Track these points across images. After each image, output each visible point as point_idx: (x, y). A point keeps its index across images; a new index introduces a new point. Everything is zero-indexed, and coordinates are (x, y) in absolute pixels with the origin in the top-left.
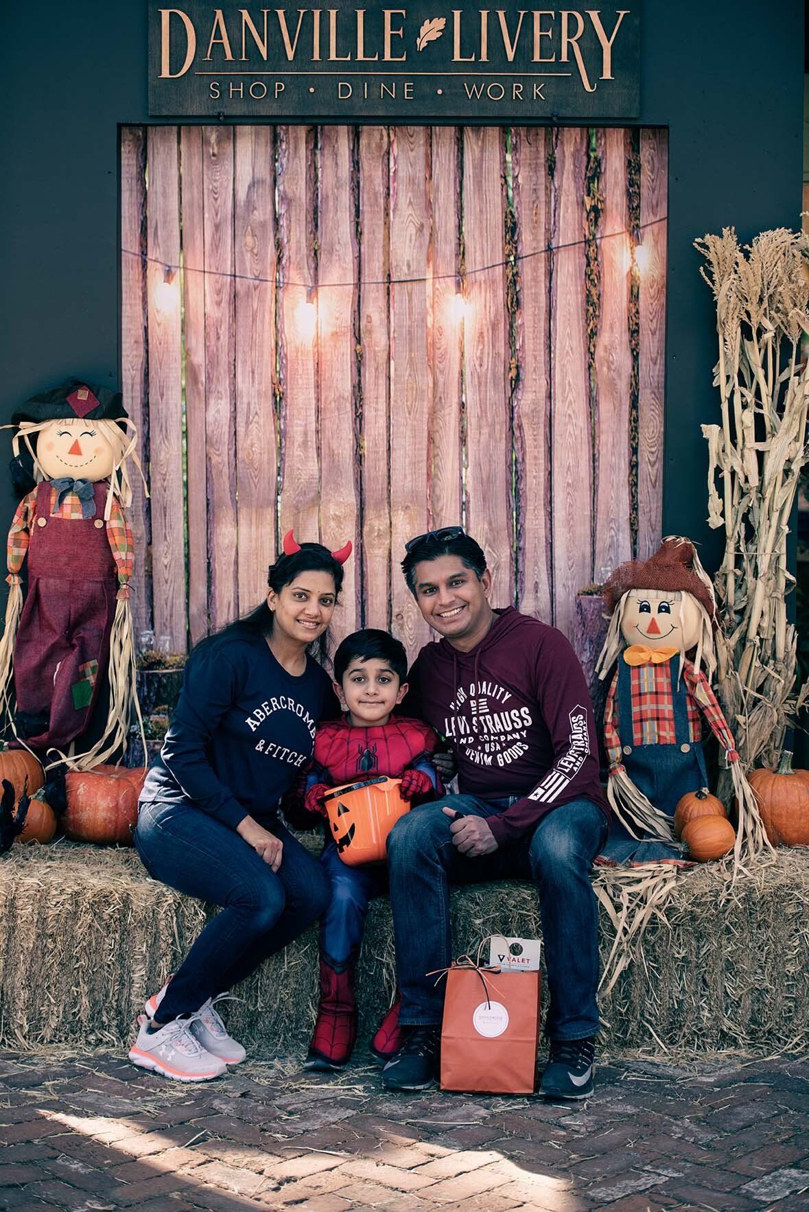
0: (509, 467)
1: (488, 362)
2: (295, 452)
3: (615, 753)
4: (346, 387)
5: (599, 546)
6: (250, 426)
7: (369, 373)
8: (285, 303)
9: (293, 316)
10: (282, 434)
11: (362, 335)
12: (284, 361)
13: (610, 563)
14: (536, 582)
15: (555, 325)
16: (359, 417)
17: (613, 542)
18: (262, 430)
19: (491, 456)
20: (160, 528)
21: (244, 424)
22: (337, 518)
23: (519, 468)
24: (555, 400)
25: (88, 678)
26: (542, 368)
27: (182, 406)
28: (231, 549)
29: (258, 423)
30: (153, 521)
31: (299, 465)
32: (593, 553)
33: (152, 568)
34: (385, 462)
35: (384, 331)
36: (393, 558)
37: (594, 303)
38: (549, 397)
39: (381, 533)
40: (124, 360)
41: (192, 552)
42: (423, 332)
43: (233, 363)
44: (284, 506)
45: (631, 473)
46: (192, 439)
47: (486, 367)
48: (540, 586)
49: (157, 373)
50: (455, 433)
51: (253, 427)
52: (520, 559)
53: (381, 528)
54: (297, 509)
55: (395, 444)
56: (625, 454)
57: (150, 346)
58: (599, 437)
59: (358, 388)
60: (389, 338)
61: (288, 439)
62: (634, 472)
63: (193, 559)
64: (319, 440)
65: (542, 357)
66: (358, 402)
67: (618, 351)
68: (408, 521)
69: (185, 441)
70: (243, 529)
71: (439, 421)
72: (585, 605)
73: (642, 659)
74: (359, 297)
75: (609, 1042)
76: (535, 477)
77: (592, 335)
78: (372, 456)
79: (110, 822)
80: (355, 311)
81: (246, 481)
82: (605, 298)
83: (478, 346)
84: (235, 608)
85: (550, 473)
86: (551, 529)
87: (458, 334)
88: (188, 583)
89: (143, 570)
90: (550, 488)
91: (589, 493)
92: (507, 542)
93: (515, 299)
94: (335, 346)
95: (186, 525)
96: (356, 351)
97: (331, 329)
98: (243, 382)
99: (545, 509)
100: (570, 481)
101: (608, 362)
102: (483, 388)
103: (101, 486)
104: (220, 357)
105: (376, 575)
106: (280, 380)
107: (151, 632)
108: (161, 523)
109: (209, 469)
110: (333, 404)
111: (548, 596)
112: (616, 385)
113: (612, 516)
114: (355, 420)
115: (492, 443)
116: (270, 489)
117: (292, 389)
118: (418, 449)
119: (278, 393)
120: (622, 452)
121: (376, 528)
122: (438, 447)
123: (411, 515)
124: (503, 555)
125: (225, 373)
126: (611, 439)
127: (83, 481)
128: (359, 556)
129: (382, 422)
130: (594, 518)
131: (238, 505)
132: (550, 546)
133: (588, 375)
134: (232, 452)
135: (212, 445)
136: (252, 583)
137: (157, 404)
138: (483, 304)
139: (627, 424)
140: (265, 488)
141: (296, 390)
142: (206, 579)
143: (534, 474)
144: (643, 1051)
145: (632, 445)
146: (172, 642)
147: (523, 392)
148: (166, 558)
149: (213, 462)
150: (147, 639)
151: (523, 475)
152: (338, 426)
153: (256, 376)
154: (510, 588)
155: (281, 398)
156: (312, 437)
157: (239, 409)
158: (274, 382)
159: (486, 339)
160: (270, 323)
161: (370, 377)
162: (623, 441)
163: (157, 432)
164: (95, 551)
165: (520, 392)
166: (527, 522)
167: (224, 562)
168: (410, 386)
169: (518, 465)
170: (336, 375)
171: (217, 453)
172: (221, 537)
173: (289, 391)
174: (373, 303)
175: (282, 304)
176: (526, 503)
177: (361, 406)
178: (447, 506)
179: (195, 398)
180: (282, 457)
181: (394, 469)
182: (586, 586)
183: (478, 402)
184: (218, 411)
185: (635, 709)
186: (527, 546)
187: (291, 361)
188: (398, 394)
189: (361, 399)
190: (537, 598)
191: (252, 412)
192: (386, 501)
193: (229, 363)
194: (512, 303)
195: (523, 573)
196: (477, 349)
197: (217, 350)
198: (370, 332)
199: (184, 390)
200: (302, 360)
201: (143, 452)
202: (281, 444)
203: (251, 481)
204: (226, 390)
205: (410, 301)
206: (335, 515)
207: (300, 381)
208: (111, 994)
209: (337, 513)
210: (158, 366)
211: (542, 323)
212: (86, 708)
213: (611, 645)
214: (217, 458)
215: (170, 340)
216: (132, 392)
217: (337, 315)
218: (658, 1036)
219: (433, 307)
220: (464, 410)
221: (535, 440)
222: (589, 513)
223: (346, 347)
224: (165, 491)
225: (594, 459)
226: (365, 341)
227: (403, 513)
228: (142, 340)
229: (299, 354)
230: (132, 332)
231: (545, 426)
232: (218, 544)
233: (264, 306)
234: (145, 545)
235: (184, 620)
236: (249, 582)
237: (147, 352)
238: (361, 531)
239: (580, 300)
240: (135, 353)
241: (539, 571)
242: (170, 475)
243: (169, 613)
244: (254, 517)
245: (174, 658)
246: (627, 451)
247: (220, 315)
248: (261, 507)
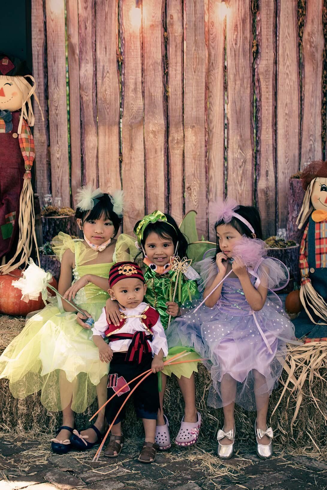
0: (252, 104)
1: (240, 42)
2: (130, 94)
3: (305, 272)
4: (158, 56)
5: (303, 150)
6: (105, 80)
7: (172, 48)
8: (124, 8)
9: (128, 15)
10: (122, 84)
11: (168, 27)
12: (123, 42)
13: (309, 160)
14: (267, 171)
15: (279, 20)
16: (166, 74)
17: (311, 148)
18: (111, 81)
19: (241, 97)
20: (54, 137)
21: (101, 78)
22: (154, 132)
23: (258, 105)
24: (279, 64)
25: (11, 222)
26: (272, 46)
27: (66, 67)
28: (94, 149)
29: (108, 77)
30: (50, 133)
31: (132, 102)
32: (300, 154)
33: (50, 160)
34: (181, 100)
35: (180, 24)
36: (185, 155)
37: (302, 7)
38: (276, 63)
39: (178, 141)
40: (33, 41)
41: (73, 150)
42: (202, 24)
43: (94, 42)
44: (124, 125)
45: (322, 108)
46: (72, 86)
47: (239, 45)
48: (269, 173)
49: (51, 49)
50: (221, 84)
51: (106, 80)
52: (258, 157)
53: (179, 138)
54: (131, 127)
55: (186, 89)
56: (319, 96)
57: (48, 33)
58: (304, 86)
59: (165, 58)
60: (183, 28)
61: (126, 87)
62: (324, 107)
63: (73, 155)
64: (143, 88)
65: (271, 40)
66: (165, 66)
67: (316, 35)
68: (194, 134)
69: (68, 88)
70: (101, 137)
71: (212, 77)
72: (295, 184)
73: (321, 218)
74: (166, 4)
75: (287, 442)
76: (267, 110)
77: (301, 27)
78: (173, 97)
79: (16, 304)
80: (163, 13)
81: (103, 111)
82: (309, 4)
83: (234, 33)
84: (97, 182)
85: (276, 108)
86: (276, 140)
87: (223, 26)
88: (71, 168)
89: (45, 161)
90: (275, 116)
91: (298, 119)
92: (251, 147)
93: (256, 5)
94: (152, 33)
95: (69, 135)
96: (164, 35)
97: (151, 23)
98: (100, 53)
99: (273, 128)
100: (287, 112)
101: (310, 42)
102: (237, 57)
103: (16, 114)
104: (87, 40)
105: (176, 165)
106: (121, 53)
107: (50, 195)
108: (55, 134)
109: (82, 104)
110: (151, 67)
111: (274, 178)
112: (314, 55)
113: (311, 133)
114: (164, 76)
115: (242, 90)
116: (116, 115)
117: (128, 58)
118: (200, 93)
119: (120, 60)
120: (318, 95)
121: (176, 138)
122: (211, 92)
123: (195, 131)
124: (248, 155)
125: (90, 48)
126: (311, 88)
127: (6, 111)
128: (166, 154)
129: (179, 77)
130: (300, 134)
131: (98, 124)
132: (275, 150)
133: (298, 50)
134: (94, 94)
135: (83, 90)
136: (106, 168)
137: (52, 66)
138: (237, 8)
139: (321, 79)
140: (113, 115)
141: (130, 59)
142: (80, 165)
143: (267, 108)
144: (306, 449)
145: (323, 92)
146: (62, 201)
147: (260, 60)
148: (58, 154)
149: (84, 99)
150: (48, 199)
151: (260, 108)
152: (154, 79)
153: (108, 50)
154: (252, 173)
155: (122, 63)
156: (140, 86)
157: (98, 70)
158: (118, 54)
159: (239, 29)
160: (115, 19)
161: (172, 51)
162: (318, 89)
163: (52, 83)
164: (13, 151)
165: (258, 60)
166: (262, 136)
167: (90, 156)
168: (195, 56)
169: (257, 103)
170: (153, 50)
171: (86, 94)
172: (89, 142)
173: (126, 59)
174: (174, 7)
175: (122, 9)
176: (262, 125)
177: (167, 68)
178: (216, 126)
179: (73, 63)
180: (122, 97)
181: (186, 104)
182: (296, 173)
183: (234, 66)
184: (86, 71)
185: (317, 247)
186: (262, 149)
187: (127, 42)
188: (188, 61)
189: (167, 64)
190: (267, 180)
191: (106, 71)
192: (181, 123)
193: (92, 43)
194: (254, 7)
195: (259, 165)
196: (234, 35)
197: (86, 35)
198: (172, 25)
199: (67, 58)
200: (134, 41)
201: (44, 94)
202: (122, 89)
203: (105, 110)
204: (90, 59)
205: (195, 6)
206: (153, 130)
207: (132, 53)
208: (7, 404)
209: (154, 129)
210: (53, 45)
211: (272, 19)
212: (9, 239)
213: (306, 209)
214: (86, 97)
215: (59, 30)
216: (38, 59)
217: (153, 14)
218: (315, 441)
219: (208, 10)
220: (226, 71)
221: (267, 88)
222: (298, 131)
223: (158, 33)
224: (57, 116)
225: (301, 99)
226: (169, 30)
227: (191, 130)
228: (43, 29)
229: (132, 38)
230: (37, 25)
231: (273, 80)
232: (87, 146)
233: (111, 10)
234: (46, 147)
235: (68, 189)
236: (104, 168)
237: (46, 36)
238: (168, 140)
239: (294, 5)
240: (39, 37)
241: (269, 164)
242: (60, 107)
243: (60, 185)
244: (107, 131)
245: (63, 210)
246: (320, 95)
247: (87, 15)
248: (111, 125)
